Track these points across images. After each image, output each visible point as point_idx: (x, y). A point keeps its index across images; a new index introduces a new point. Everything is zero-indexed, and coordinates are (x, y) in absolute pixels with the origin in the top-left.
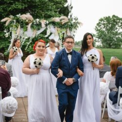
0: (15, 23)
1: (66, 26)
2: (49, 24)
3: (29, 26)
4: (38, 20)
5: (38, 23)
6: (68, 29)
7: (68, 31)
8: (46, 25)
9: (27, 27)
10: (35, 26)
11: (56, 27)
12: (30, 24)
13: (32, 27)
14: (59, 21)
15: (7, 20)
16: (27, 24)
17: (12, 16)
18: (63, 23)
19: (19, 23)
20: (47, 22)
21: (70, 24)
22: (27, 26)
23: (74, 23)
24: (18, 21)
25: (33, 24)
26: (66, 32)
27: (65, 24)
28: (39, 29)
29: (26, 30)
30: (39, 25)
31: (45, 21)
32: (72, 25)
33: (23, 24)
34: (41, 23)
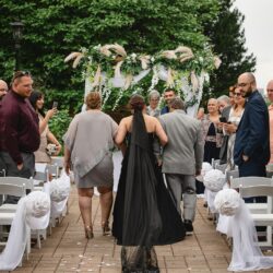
0: (90, 62)
1: (188, 66)
2: (155, 63)
3: (117, 68)
4: (134, 55)
5: (135, 61)
6: (193, 72)
8: (151, 65)
9: (114, 70)
10: (129, 68)
11: (170, 69)
12: (119, 65)
13: (123, 69)
14: (175, 57)
15: (76, 57)
16: (114, 63)
17: (84, 49)
18: (183, 60)
19: (98, 61)
20: (153, 59)
21: (196, 62)
22: (114, 67)
24: (96, 57)
25: (125, 63)
26: (189, 78)
27: (187, 61)
28: (137, 73)
29: (113, 76)
30: (138, 64)
31: (148, 57)
32: (200, 65)
33: (107, 65)
34: (140, 62)
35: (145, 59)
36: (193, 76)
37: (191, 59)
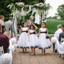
0: (14, 8)
1: (43, 8)
2: (33, 7)
4: (27, 5)
5: (27, 7)
6: (44, 10)
7: (44, 11)
9: (21, 10)
10: (26, 9)
11: (37, 9)
12: (23, 8)
13: (24, 9)
14: (39, 6)
15: (10, 6)
16: (21, 8)
17: (13, 4)
18: (41, 7)
19: (17, 7)
20: (32, 6)
21: (45, 7)
22: (21, 9)
24: (16, 6)
25: (24, 8)
26: (43, 12)
28: (28, 11)
30: (28, 8)
32: (46, 8)
33: (19, 8)
34: (29, 7)
35: (30, 6)
37: (44, 6)
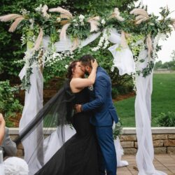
0: (32, 26)
1: (144, 29)
2: (105, 26)
3: (63, 31)
4: (82, 17)
5: (83, 24)
6: (149, 36)
8: (101, 28)
9: (59, 33)
10: (76, 31)
11: (123, 33)
12: (65, 27)
13: (69, 32)
15: (15, 19)
16: (59, 26)
19: (41, 24)
20: (103, 22)
21: (152, 24)
22: (59, 31)
23: (162, 21)
24: (39, 20)
25: (71, 26)
26: (145, 42)
27: (143, 23)
28: (85, 37)
29: (57, 40)
32: (156, 27)
33: (51, 28)
34: (89, 24)
35: (94, 23)
36: (149, 39)
37: (147, 21)
